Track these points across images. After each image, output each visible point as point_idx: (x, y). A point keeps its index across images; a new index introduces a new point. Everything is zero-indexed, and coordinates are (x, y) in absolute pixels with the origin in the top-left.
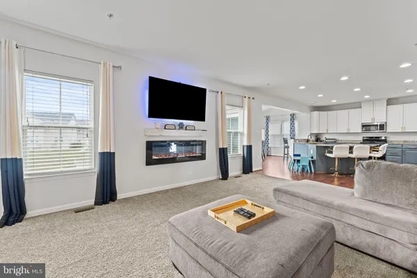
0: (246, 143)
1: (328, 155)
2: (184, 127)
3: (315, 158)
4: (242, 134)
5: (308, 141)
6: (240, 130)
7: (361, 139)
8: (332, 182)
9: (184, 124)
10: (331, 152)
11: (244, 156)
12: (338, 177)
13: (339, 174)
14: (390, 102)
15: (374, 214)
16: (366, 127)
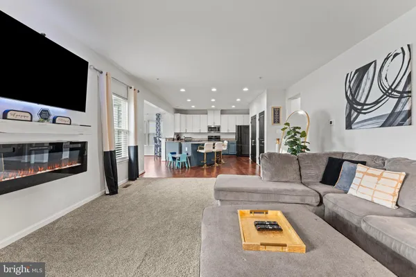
0: (132, 144)
1: (200, 151)
2: (51, 118)
3: (190, 154)
4: (127, 132)
5: (174, 140)
6: (124, 127)
7: (207, 137)
8: (202, 176)
9: (51, 113)
10: (203, 149)
11: (130, 160)
12: (207, 169)
13: (207, 165)
14: (223, 112)
15: (294, 191)
16: (210, 129)
